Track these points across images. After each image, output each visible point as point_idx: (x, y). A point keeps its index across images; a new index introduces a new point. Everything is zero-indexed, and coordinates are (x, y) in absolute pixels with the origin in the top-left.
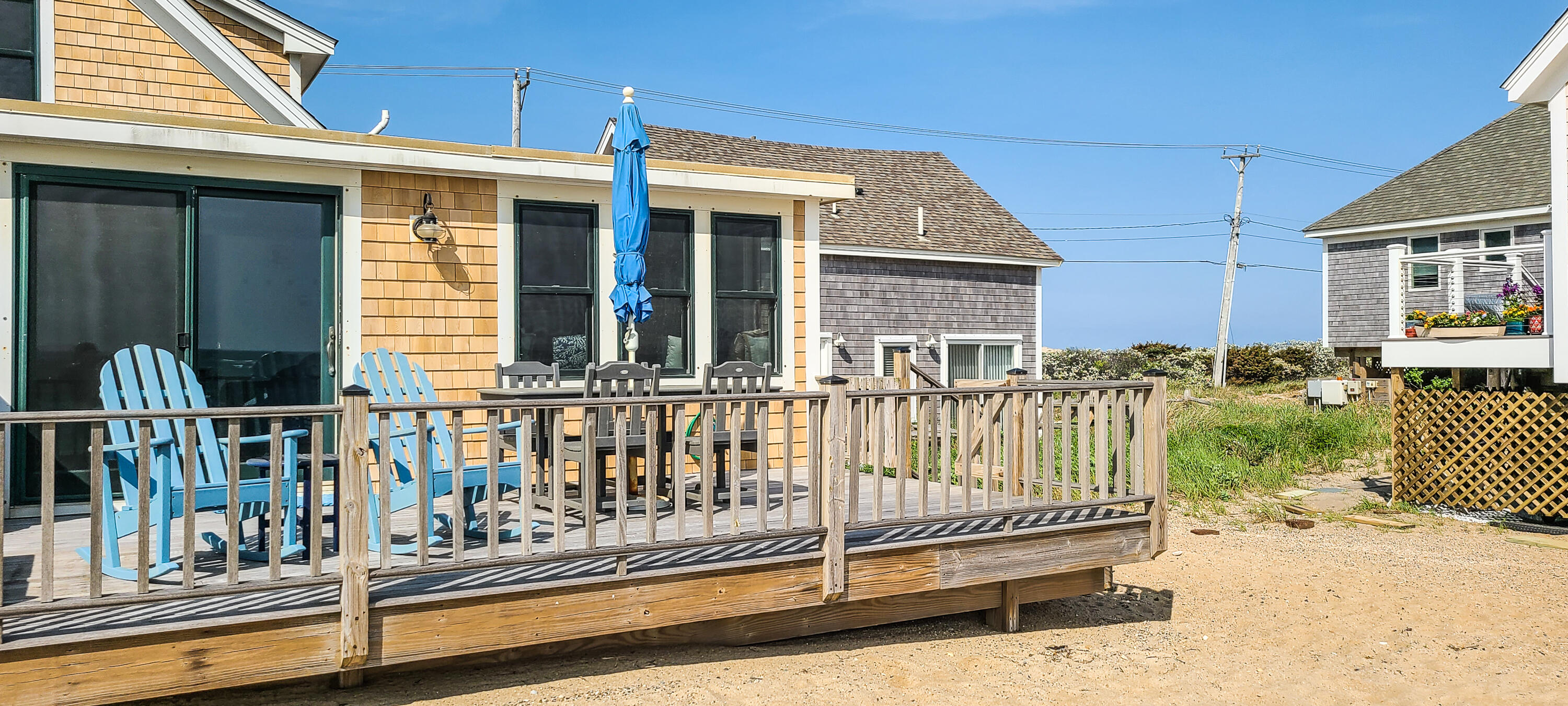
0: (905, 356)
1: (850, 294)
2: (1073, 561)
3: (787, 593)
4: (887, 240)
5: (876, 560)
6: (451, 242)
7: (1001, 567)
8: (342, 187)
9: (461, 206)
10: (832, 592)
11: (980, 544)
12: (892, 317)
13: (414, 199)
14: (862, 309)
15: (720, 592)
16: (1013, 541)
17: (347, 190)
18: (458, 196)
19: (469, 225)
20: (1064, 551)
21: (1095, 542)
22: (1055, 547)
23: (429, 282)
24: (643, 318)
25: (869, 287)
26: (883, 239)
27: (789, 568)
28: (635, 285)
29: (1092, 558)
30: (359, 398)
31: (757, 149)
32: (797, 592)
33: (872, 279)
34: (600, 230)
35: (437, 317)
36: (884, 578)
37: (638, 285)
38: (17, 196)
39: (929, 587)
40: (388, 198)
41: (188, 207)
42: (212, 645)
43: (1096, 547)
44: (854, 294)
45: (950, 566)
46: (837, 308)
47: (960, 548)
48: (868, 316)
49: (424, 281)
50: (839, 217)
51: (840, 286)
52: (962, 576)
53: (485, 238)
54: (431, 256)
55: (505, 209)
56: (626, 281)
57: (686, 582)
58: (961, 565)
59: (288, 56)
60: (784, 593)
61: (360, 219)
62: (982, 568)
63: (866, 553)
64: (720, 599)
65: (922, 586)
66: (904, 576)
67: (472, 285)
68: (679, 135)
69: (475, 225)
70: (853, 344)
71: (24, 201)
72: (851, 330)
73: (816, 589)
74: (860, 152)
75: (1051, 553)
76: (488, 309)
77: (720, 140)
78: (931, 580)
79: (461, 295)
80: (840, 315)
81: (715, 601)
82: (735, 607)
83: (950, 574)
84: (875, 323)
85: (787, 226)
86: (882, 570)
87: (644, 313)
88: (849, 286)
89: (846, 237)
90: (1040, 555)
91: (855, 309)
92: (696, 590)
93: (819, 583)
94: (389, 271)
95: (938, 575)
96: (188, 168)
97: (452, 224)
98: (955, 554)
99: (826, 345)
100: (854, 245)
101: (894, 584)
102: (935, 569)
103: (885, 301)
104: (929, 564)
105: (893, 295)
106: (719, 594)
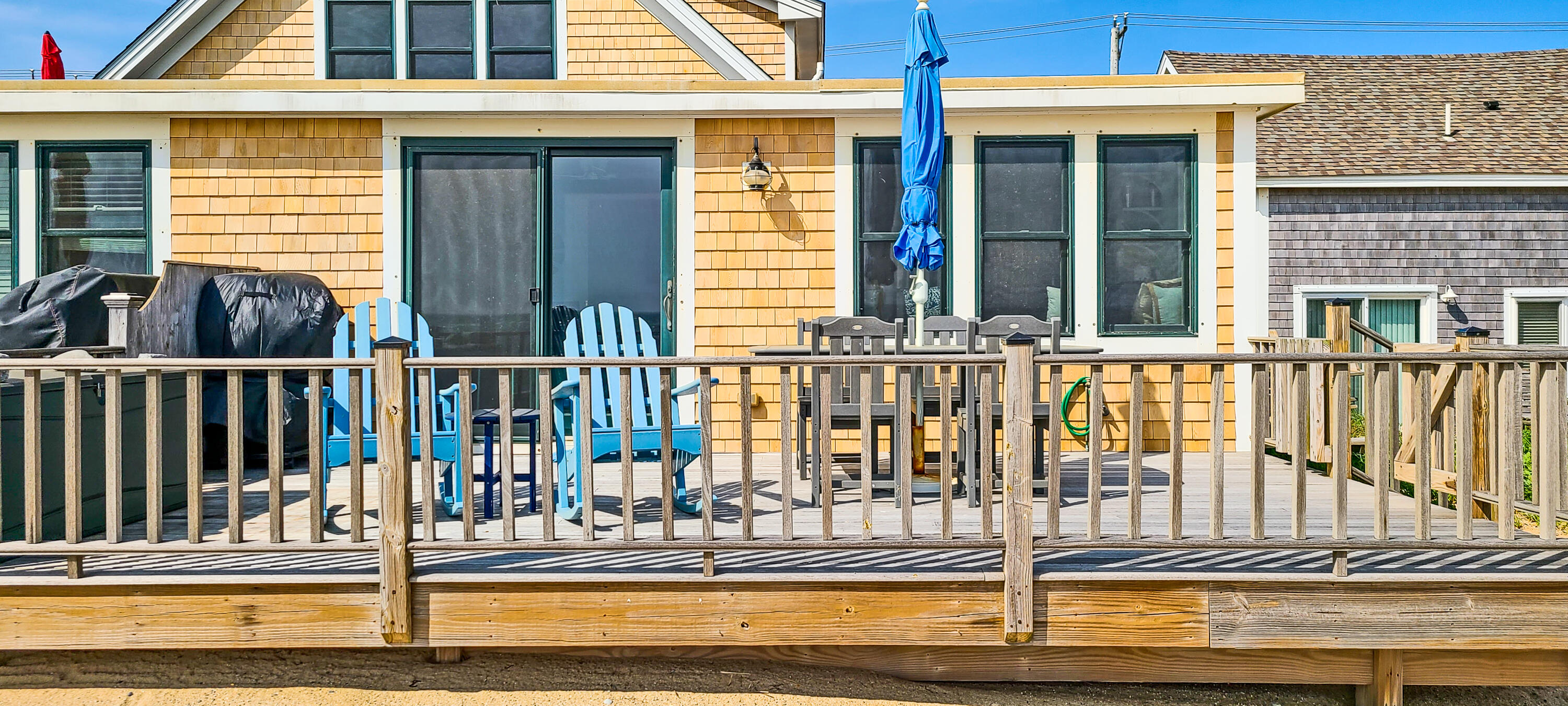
0: (1340, 310)
1: (1465, 236)
2: (1480, 632)
3: (949, 623)
4: (1523, 164)
5: (1093, 594)
6: (784, 188)
7: (1326, 628)
8: (676, 138)
9: (794, 150)
10: (1013, 630)
11: (1287, 588)
12: (1533, 263)
13: (746, 145)
14: (1483, 254)
15: (847, 611)
16: (1352, 589)
17: (681, 141)
18: (793, 138)
19: (804, 169)
20: (1461, 616)
21: (1529, 608)
22: (1440, 608)
23: (762, 232)
24: (930, 264)
25: (1495, 226)
26: (1517, 163)
27: (951, 590)
28: (921, 226)
29: (1521, 633)
30: (391, 351)
31: (1350, 66)
32: (963, 623)
33: (1500, 216)
34: (954, 165)
35: (771, 269)
36: (1106, 619)
37: (926, 224)
38: (404, 166)
39: (1189, 642)
40: (721, 146)
41: (539, 168)
42: (262, 602)
43: (1531, 616)
44: (1471, 235)
45: (1229, 616)
46: (1445, 255)
47: (1246, 591)
48: (1493, 263)
49: (756, 232)
50: (1454, 140)
51: (1450, 226)
52: (1246, 633)
53: (821, 182)
54: (765, 205)
55: (844, 150)
56: (911, 220)
57: (798, 593)
58: (1249, 617)
59: (783, 24)
60: (943, 623)
61: (693, 170)
62: (1290, 626)
63: (1077, 583)
64: (847, 620)
65: (1174, 639)
66: (1143, 621)
67: (807, 234)
68: (1247, 61)
69: (811, 169)
70: (1469, 299)
71: (410, 170)
72: (1466, 281)
73: (994, 623)
74: (1505, 56)
75: (1433, 617)
76: (823, 259)
77: (1301, 61)
78: (1192, 632)
79: (797, 246)
80: (1450, 263)
81: (840, 622)
82: (869, 633)
83: (1230, 628)
84: (1505, 272)
85: (1207, 147)
86: (1105, 608)
87: (932, 259)
88: (1465, 226)
89: (1460, 163)
90: (1410, 617)
91: (1474, 254)
92: (811, 604)
93: (998, 615)
94: (720, 222)
95: (1206, 626)
96: (539, 130)
97: (786, 169)
98: (1238, 599)
99: (1428, 301)
100: (1469, 173)
101: (1126, 630)
102: (1200, 618)
103: (1521, 243)
104: (1189, 609)
105: (1533, 235)
106: (845, 613)
